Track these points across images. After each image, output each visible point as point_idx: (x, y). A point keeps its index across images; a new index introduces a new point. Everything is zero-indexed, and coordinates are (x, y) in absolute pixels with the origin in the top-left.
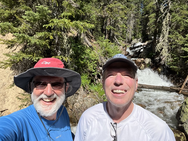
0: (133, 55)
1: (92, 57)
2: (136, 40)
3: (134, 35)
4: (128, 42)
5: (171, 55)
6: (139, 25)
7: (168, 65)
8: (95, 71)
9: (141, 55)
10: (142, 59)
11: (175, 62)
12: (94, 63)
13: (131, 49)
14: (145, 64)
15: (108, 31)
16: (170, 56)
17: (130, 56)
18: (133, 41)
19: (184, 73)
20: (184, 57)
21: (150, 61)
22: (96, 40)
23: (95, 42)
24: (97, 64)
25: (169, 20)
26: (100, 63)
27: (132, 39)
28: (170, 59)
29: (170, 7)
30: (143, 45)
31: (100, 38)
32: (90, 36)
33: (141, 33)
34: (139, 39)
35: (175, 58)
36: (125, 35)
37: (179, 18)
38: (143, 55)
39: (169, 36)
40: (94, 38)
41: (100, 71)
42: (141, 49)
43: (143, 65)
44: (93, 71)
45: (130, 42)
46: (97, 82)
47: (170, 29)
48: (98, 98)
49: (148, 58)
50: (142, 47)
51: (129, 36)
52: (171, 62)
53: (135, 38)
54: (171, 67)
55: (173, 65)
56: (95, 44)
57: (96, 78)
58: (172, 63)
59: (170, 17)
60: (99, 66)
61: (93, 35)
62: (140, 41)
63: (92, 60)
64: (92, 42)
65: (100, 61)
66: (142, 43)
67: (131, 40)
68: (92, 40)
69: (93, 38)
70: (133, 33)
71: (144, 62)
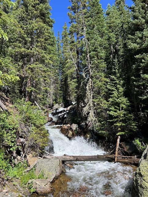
0: (57, 121)
1: (10, 125)
2: (58, 105)
3: (56, 100)
4: (49, 108)
5: (98, 119)
6: (59, 91)
7: (96, 130)
8: (14, 145)
9: (66, 121)
10: (69, 125)
11: (102, 126)
12: (12, 132)
13: (54, 114)
14: (72, 131)
15: (28, 93)
16: (97, 121)
17: (54, 122)
18: (54, 106)
19: (112, 137)
20: (111, 121)
21: (77, 127)
22: (12, 103)
23: (11, 106)
24: (16, 134)
25: (92, 86)
26: (20, 132)
27: (53, 104)
28: (97, 124)
29: (91, 73)
30: (66, 110)
31: (18, 100)
32: (5, 98)
33: (62, 98)
34: (61, 105)
35: (102, 123)
36: (45, 100)
37: (100, 84)
38: (68, 120)
39: (94, 100)
40: (10, 101)
41: (21, 144)
42: (65, 114)
43: (71, 132)
44: (10, 145)
45: (51, 107)
46: (16, 162)
47: (93, 94)
48: (21, 189)
49: (75, 124)
50: (65, 112)
51: (50, 100)
52: (99, 126)
53: (57, 103)
54: (100, 132)
55: (102, 129)
56: (11, 108)
57: (15, 155)
58: (100, 128)
59: (91, 82)
60: (19, 136)
61: (8, 97)
62: (62, 106)
63: (9, 129)
64: (7, 106)
65: (20, 130)
66: (64, 108)
67: (53, 106)
68: (7, 103)
69: (8, 100)
70: (54, 98)
71: (71, 129)
